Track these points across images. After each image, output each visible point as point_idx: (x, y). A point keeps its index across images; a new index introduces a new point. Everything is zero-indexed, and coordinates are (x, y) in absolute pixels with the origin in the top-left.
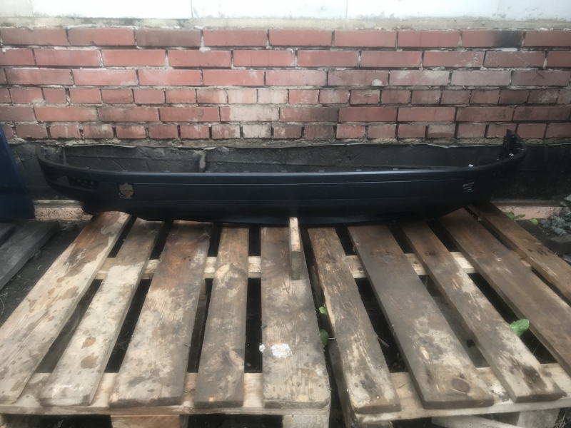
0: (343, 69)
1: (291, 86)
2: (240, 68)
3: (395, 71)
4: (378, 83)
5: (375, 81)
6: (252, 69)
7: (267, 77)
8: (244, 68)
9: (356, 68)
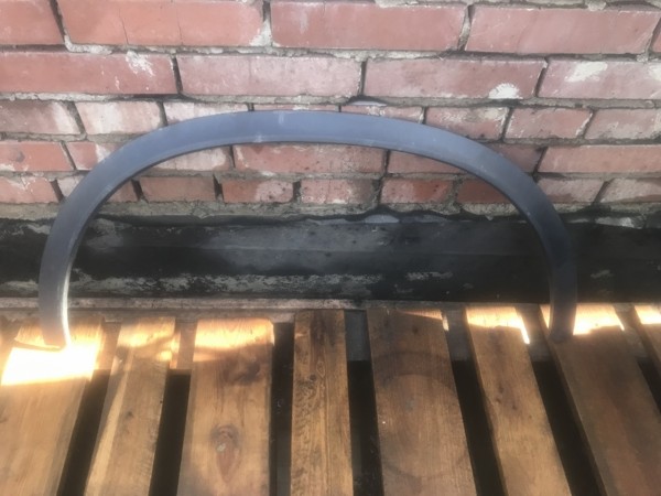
0: (411, 56)
1: (258, 95)
2: (93, 49)
3: (563, 63)
4: (507, 91)
5: (499, 87)
7: (182, 73)
8: (106, 50)
9: (450, 53)
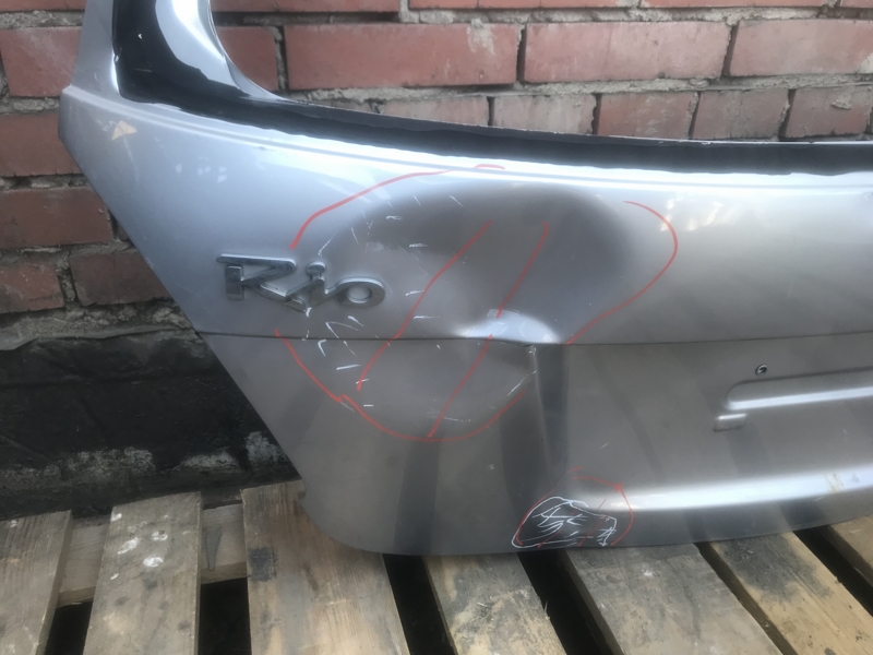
1: (610, 81)
2: (432, 17)
5: (870, 57)
6: (477, 21)
7: (528, 50)
8: (450, 16)
